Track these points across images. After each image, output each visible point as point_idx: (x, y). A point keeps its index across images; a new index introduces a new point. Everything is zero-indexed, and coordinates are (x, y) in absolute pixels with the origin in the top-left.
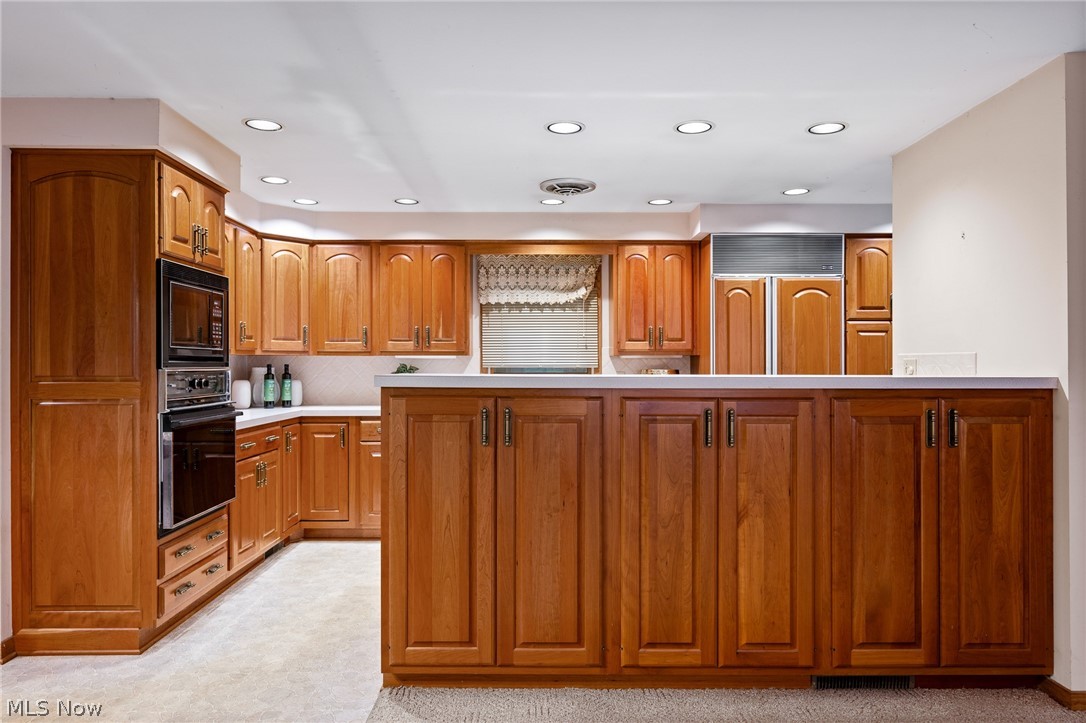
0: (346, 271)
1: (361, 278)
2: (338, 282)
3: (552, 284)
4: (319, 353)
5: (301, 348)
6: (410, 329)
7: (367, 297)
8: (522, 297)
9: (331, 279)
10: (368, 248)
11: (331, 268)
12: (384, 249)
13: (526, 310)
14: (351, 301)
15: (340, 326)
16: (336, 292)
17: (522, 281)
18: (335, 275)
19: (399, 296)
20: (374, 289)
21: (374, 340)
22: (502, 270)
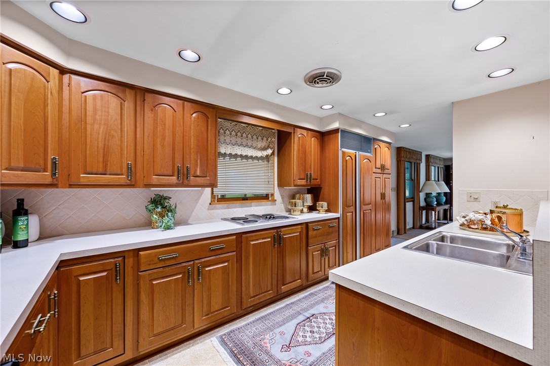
0: (108, 108)
1: (125, 118)
2: (98, 117)
3: (254, 145)
4: (71, 186)
5: (49, 180)
6: (173, 167)
7: (132, 136)
8: (239, 151)
9: (90, 112)
10: (133, 92)
11: (90, 102)
12: (149, 97)
13: (239, 159)
14: (113, 136)
15: (101, 160)
16: (96, 126)
17: (239, 140)
18: (95, 110)
19: (164, 138)
20: (138, 130)
21: (138, 174)
22: (227, 132)
